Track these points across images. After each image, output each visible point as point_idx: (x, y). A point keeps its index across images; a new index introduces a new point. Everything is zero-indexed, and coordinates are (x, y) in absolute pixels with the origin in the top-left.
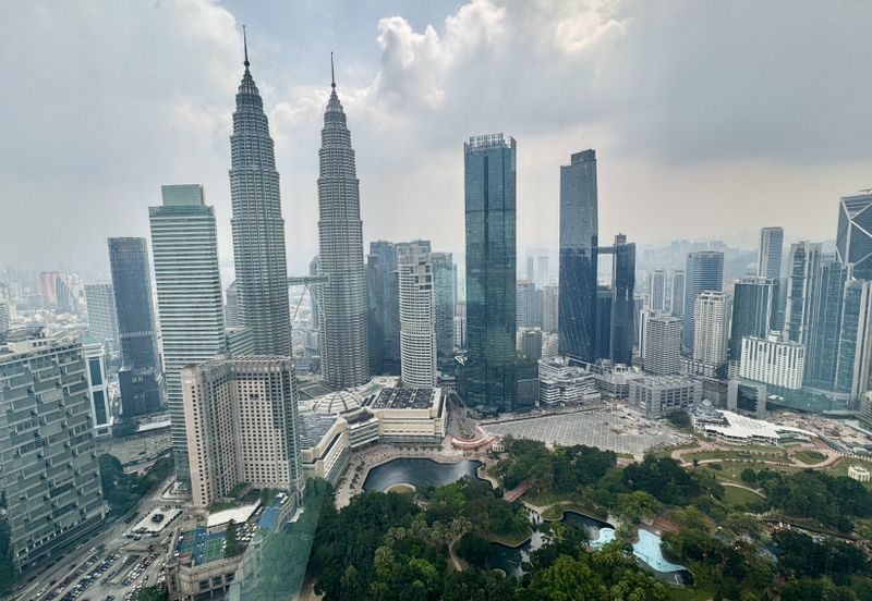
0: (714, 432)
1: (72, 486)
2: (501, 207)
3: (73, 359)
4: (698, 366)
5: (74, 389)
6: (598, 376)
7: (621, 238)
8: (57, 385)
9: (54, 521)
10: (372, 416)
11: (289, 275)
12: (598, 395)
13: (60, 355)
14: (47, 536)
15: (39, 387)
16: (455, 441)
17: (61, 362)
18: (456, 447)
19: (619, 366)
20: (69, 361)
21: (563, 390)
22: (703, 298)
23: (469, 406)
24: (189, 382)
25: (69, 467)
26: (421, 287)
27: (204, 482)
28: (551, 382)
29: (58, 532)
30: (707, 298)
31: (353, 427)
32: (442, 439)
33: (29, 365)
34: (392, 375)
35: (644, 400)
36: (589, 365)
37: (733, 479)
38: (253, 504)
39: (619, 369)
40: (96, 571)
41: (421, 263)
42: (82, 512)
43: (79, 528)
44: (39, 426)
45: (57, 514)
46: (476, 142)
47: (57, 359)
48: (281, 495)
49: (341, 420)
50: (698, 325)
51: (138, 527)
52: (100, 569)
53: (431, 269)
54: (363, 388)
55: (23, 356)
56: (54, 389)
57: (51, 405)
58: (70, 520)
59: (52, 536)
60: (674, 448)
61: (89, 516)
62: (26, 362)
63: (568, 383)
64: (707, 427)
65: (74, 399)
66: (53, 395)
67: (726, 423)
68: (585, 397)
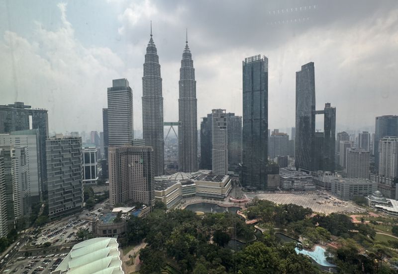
0: (382, 208)
1: (71, 192)
2: (259, 89)
3: (76, 143)
4: (382, 178)
5: (75, 154)
6: (315, 178)
7: (328, 105)
8: (70, 152)
9: (64, 204)
10: (193, 183)
11: (164, 121)
12: (314, 187)
13: (72, 141)
14: (61, 209)
15: (63, 151)
16: (231, 199)
17: (72, 143)
18: (230, 201)
19: (327, 172)
20: (74, 144)
21: (293, 182)
22: (385, 140)
23: (243, 186)
24: (110, 152)
25: (71, 184)
26: (221, 128)
27: (114, 195)
28: (286, 178)
29: (65, 209)
30: (386, 140)
31: (183, 186)
32: (225, 197)
33: (60, 143)
34: (209, 169)
35: (339, 190)
36: (310, 172)
37: (387, 232)
38: (131, 207)
39: (327, 174)
40: (73, 224)
41: (221, 117)
42: (74, 203)
43: (73, 209)
44: (62, 166)
45: (65, 201)
46: (248, 60)
47: (70, 142)
48: (144, 206)
49: (179, 183)
50: (381, 156)
51: (92, 212)
52: (74, 223)
53: (227, 120)
54: (193, 173)
55: (59, 139)
56: (68, 153)
57: (66, 159)
58: (69, 205)
59: (62, 210)
60: (352, 214)
61: (77, 205)
62: (59, 141)
63: (296, 179)
64: (377, 206)
65: (75, 158)
66: (68, 155)
67: (390, 204)
68: (306, 187)
